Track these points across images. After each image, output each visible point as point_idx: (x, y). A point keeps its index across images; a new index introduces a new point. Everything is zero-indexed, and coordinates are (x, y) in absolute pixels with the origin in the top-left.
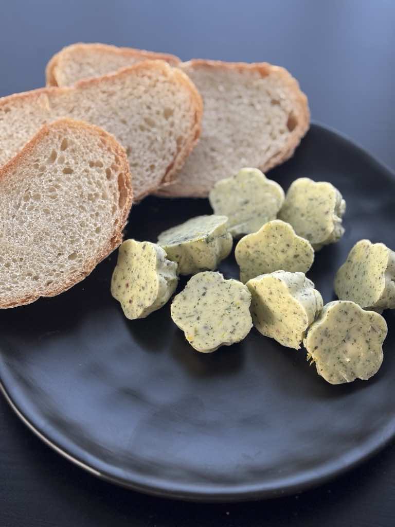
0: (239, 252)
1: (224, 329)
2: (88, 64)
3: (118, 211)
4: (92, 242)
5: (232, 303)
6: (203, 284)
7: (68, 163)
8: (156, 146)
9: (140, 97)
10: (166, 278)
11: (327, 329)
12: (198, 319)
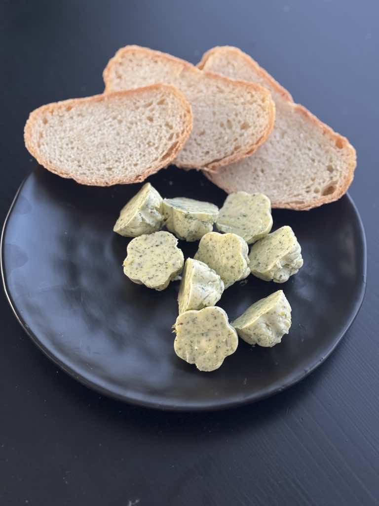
1: (148, 273)
2: (233, 65)
3: (157, 163)
4: (126, 169)
5: (166, 263)
6: (162, 240)
7: (154, 114)
8: (221, 141)
9: (236, 105)
10: (143, 219)
11: (196, 318)
12: (141, 256)
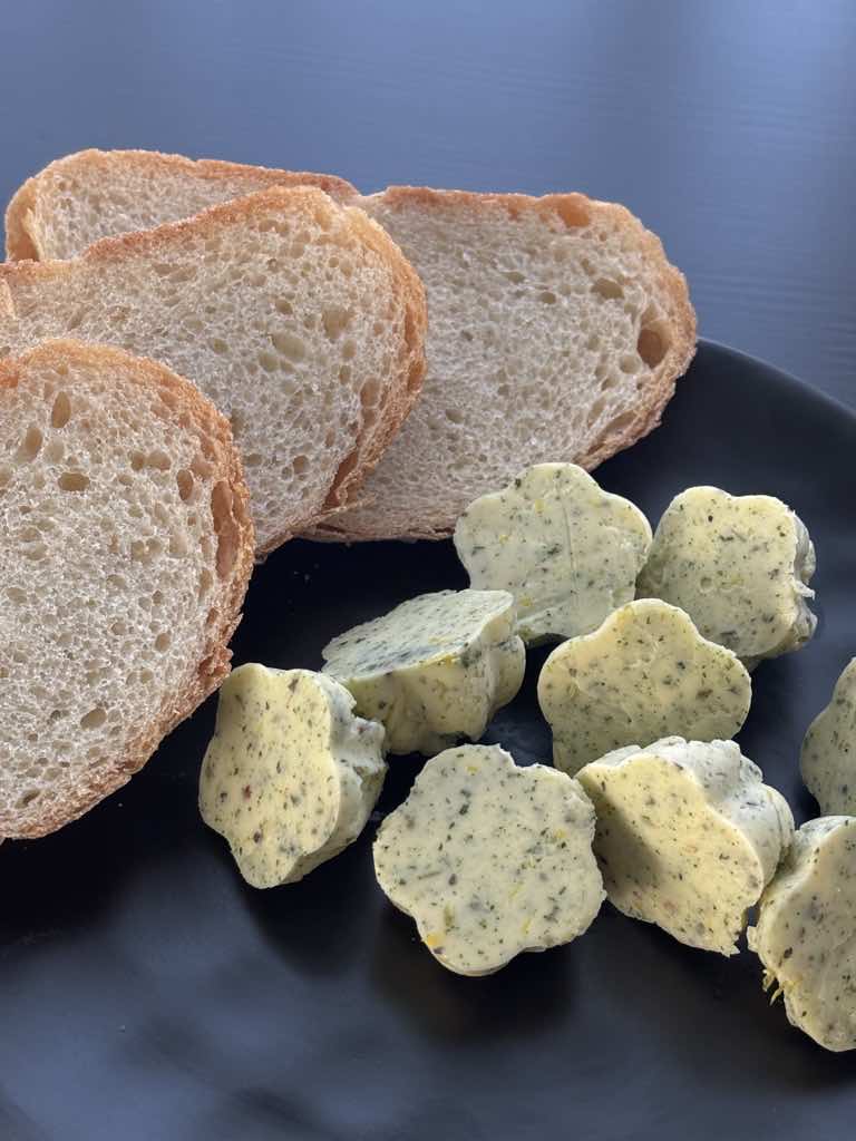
0: (549, 686)
1: (527, 908)
3: (216, 588)
4: (146, 676)
5: (543, 833)
6: (458, 782)
7: (71, 461)
9: (261, 282)
10: (359, 771)
11: (815, 898)
12: (453, 881)
